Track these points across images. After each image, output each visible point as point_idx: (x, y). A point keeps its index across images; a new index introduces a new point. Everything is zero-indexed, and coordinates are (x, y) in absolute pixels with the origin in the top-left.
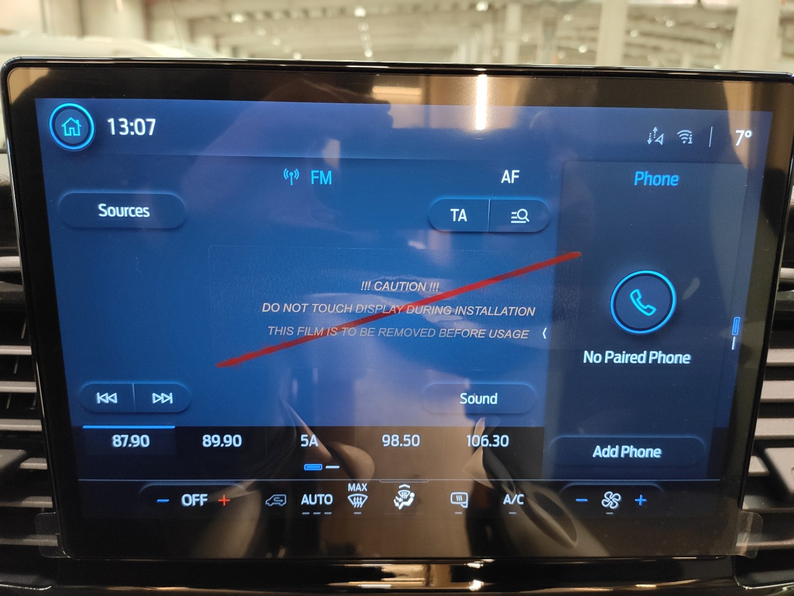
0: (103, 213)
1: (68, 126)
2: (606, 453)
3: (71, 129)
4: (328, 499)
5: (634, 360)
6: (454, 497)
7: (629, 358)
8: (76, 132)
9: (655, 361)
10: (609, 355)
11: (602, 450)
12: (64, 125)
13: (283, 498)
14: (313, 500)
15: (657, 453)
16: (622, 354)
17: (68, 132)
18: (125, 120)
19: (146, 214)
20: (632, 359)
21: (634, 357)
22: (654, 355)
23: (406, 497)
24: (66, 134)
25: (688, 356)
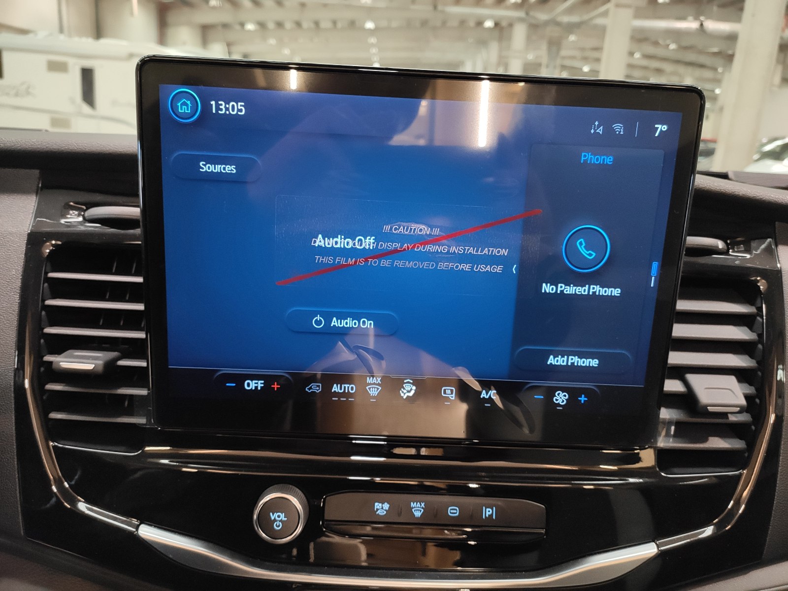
0: (203, 168)
1: (182, 105)
2: (557, 361)
3: (184, 107)
4: (352, 388)
5: (579, 292)
6: (445, 390)
7: (576, 290)
8: (188, 110)
9: (594, 293)
10: (561, 287)
11: (554, 358)
12: (179, 104)
13: (318, 386)
14: (341, 389)
15: (595, 363)
16: (570, 286)
17: (181, 109)
18: (223, 103)
19: (233, 171)
20: (577, 290)
21: (579, 289)
22: (594, 288)
23: (409, 389)
24: (180, 111)
25: (619, 290)
